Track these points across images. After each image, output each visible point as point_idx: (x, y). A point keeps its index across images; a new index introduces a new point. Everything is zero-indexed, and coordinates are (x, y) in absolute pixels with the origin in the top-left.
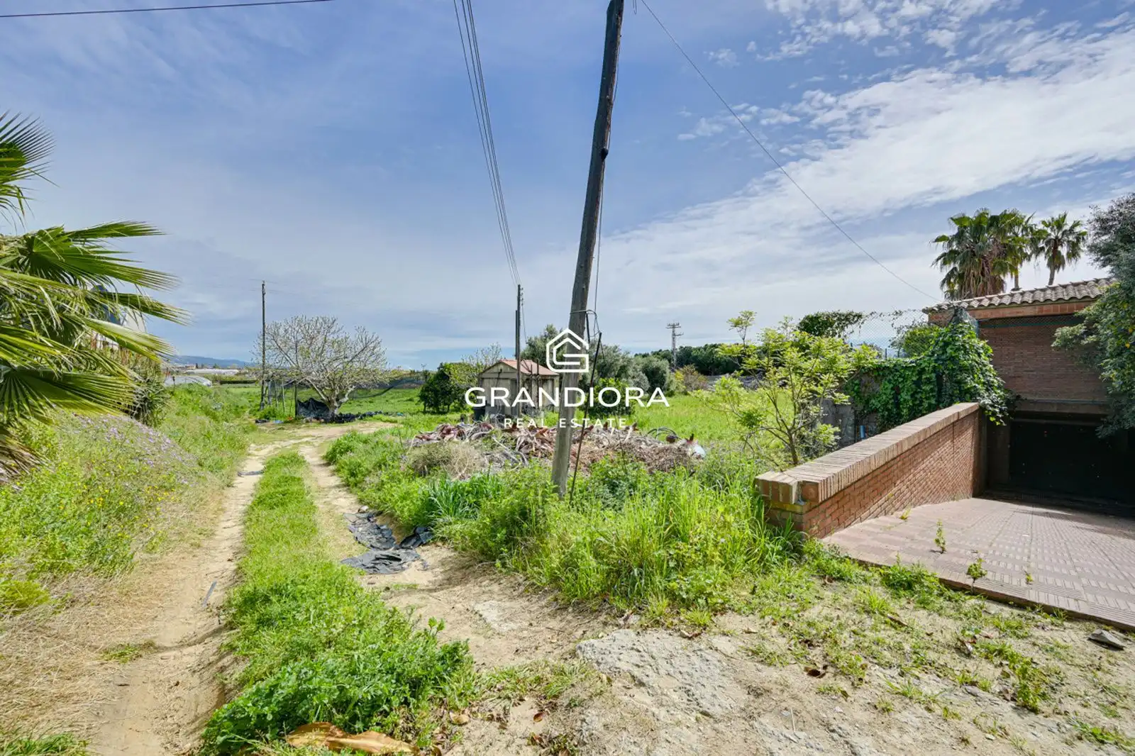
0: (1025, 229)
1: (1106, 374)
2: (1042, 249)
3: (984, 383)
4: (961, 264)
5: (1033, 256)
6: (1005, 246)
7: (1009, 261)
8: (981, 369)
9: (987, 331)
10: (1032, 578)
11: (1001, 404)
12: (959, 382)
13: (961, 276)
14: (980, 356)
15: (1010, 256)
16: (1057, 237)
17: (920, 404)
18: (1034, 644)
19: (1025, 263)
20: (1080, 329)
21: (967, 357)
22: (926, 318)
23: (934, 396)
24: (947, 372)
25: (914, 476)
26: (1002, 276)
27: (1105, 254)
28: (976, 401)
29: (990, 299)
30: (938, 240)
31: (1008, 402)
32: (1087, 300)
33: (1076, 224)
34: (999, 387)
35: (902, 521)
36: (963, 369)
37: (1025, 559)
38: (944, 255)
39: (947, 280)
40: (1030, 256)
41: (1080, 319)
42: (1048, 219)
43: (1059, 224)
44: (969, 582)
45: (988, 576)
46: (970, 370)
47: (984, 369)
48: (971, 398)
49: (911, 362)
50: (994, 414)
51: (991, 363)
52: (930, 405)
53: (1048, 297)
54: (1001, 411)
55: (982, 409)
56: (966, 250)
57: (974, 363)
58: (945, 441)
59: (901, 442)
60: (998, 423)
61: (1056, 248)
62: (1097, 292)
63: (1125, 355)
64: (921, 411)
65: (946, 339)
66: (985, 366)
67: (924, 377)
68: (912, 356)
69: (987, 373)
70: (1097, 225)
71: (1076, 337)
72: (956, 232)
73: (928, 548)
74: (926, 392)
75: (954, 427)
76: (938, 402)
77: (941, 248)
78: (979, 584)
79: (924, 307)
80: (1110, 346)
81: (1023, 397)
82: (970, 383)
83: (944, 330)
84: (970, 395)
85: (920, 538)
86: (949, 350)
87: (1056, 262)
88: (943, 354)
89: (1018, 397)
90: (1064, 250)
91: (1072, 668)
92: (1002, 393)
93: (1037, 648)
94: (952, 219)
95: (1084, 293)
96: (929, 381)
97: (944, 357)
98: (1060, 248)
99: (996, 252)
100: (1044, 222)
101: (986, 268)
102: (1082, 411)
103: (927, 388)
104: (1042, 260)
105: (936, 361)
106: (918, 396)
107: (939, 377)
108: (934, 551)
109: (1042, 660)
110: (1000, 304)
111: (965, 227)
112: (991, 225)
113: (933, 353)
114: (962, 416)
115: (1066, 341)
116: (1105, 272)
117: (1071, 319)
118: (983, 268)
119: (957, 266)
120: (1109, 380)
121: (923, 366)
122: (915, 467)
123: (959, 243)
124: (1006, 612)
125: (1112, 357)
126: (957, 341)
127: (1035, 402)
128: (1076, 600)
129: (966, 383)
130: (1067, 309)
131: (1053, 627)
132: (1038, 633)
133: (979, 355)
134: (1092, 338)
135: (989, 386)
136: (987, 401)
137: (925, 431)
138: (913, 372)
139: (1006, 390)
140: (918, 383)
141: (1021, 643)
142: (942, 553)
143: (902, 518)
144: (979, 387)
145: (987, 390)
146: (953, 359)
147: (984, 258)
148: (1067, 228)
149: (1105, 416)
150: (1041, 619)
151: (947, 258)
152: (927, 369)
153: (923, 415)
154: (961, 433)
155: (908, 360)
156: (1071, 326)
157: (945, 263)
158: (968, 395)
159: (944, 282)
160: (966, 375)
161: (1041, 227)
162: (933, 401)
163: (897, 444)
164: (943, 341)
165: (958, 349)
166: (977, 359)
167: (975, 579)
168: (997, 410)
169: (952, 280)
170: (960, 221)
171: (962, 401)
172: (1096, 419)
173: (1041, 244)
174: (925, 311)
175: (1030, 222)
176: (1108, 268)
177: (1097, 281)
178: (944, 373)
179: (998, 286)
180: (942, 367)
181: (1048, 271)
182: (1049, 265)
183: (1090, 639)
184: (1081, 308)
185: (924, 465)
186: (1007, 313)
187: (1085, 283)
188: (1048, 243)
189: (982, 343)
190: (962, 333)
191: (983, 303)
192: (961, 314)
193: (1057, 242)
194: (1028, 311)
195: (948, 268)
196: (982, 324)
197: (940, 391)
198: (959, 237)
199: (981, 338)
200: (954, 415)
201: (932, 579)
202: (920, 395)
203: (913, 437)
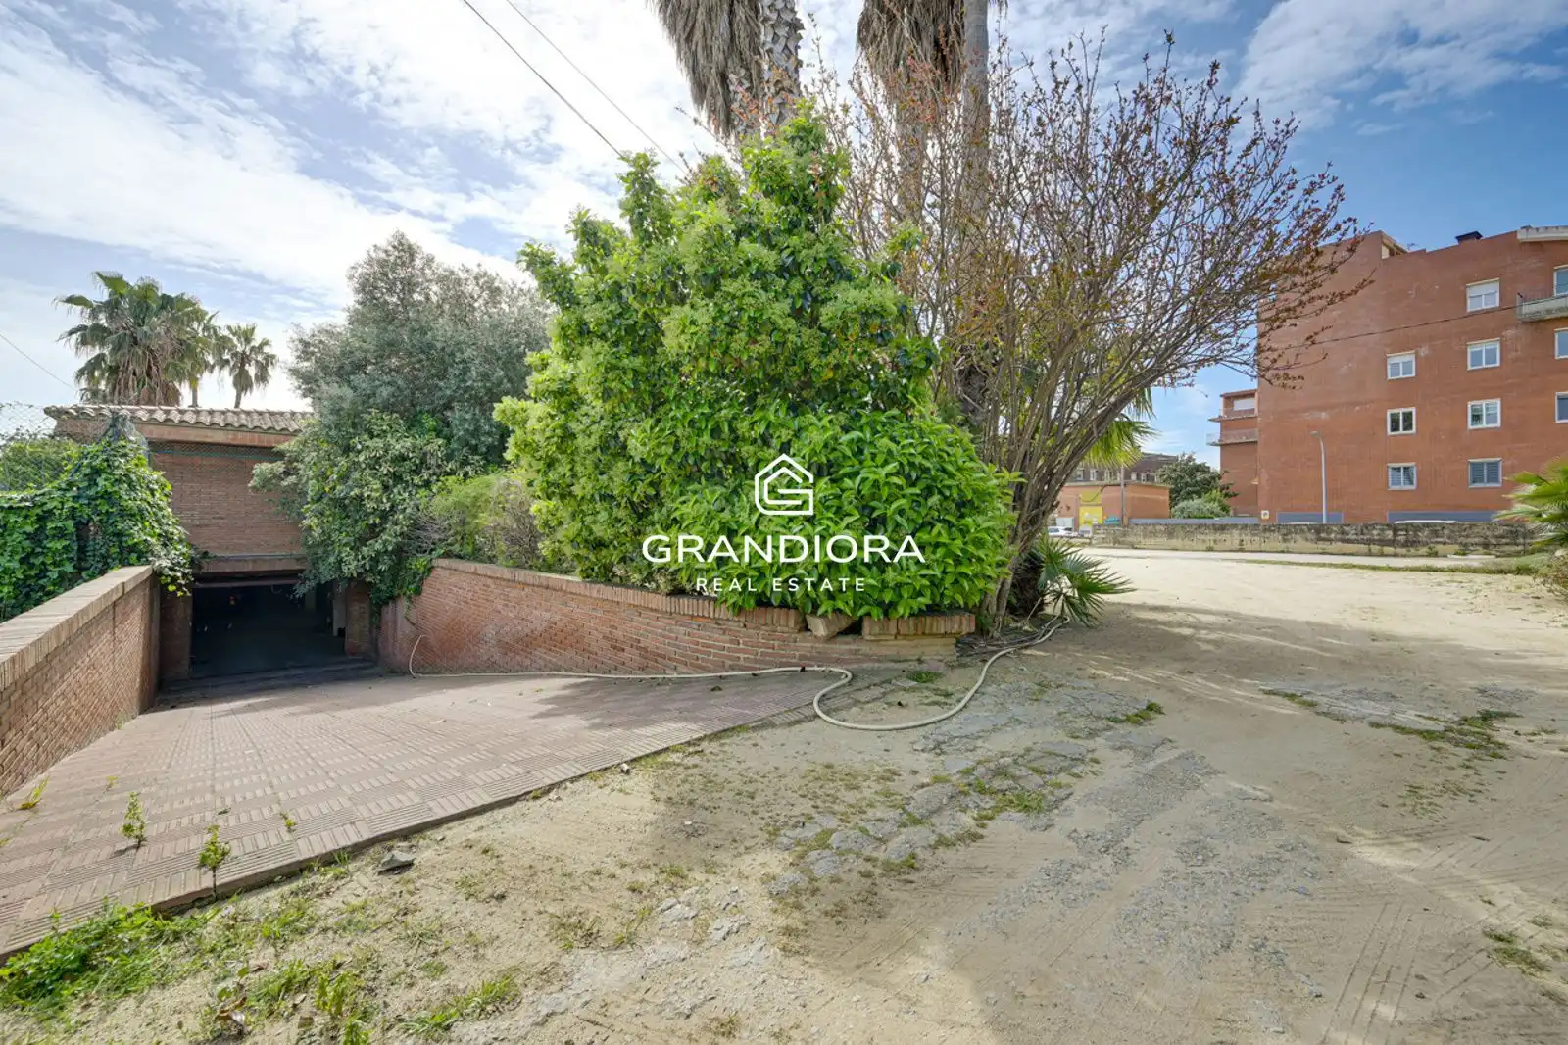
0: (206, 328)
1: (306, 522)
2: (228, 361)
3: (160, 535)
4: (114, 351)
5: (217, 368)
6: (181, 342)
7: (188, 364)
8: (155, 514)
9: (161, 458)
10: (292, 819)
11: (183, 566)
12: (119, 535)
13: (113, 370)
14: (153, 495)
15: (188, 359)
16: (244, 352)
17: (43, 573)
18: (325, 930)
19: (206, 374)
20: (279, 467)
21: (133, 495)
22: (51, 424)
23: (71, 559)
24: (96, 518)
25: (45, 711)
26: (177, 385)
27: (308, 382)
28: (148, 562)
29: (167, 412)
30: (70, 300)
31: (192, 562)
32: (286, 433)
33: (265, 343)
34: (181, 541)
35: (27, 813)
36: (125, 513)
37: (269, 791)
38: (83, 328)
39: (88, 371)
40: (213, 366)
41: (280, 455)
42: (234, 326)
43: (247, 336)
44: (207, 881)
45: (234, 853)
46: (139, 515)
47: (160, 514)
48: (139, 558)
49: (22, 500)
50: (174, 580)
51: (169, 505)
52: (62, 576)
53: (244, 422)
54: (185, 575)
55: (156, 575)
56: (121, 332)
57: (145, 505)
58: (99, 634)
59: (22, 654)
60: (180, 594)
61: (243, 365)
62: (294, 426)
63: (325, 500)
64: (43, 588)
65: (97, 462)
66: (161, 509)
67: (50, 525)
68: (24, 488)
69: (164, 521)
70: (300, 347)
71: (275, 476)
72: (105, 297)
73: (108, 850)
74: (55, 552)
75: (113, 608)
76: (80, 569)
77: (78, 317)
78: (226, 875)
79: (49, 405)
80: (312, 488)
81: (211, 553)
82: (138, 534)
83: (92, 448)
84: (141, 554)
85: (81, 837)
86: (101, 481)
87: (243, 384)
88: (89, 487)
89: (206, 553)
90: (252, 370)
91: (381, 934)
92: (185, 550)
93: (330, 934)
94: (99, 274)
95: (282, 425)
96: (60, 534)
97: (91, 493)
98: (247, 367)
99: (170, 349)
100: (229, 328)
101: (154, 368)
102: (279, 566)
103: (58, 545)
104: (226, 377)
105: (75, 498)
106: (38, 561)
107: (81, 527)
108: (122, 852)
109: (341, 949)
110: (181, 421)
111: (122, 296)
112: (162, 307)
113: (70, 485)
114: (128, 590)
115: (266, 482)
116: (303, 405)
117: (269, 453)
118: (150, 367)
119: (106, 351)
120: (310, 528)
121: (49, 506)
122: (47, 695)
123: (110, 317)
124: (271, 900)
125: (314, 501)
126: (117, 467)
127: (227, 560)
128: (352, 823)
129: (131, 536)
130: (265, 440)
131: (340, 883)
132: (324, 906)
133: (152, 492)
134: (292, 479)
135: (167, 540)
136: (165, 563)
137: (69, 622)
138: (26, 517)
139: (191, 546)
140: (36, 538)
141: (309, 941)
142: (138, 847)
143: (25, 808)
144: (153, 541)
145: (164, 545)
146: (107, 496)
147: (151, 351)
148: (256, 343)
149: (301, 571)
150: (320, 879)
151: (89, 335)
152: (57, 512)
153: (51, 595)
154: (126, 615)
155: (14, 495)
156: (271, 462)
157: (84, 342)
158: (134, 556)
159: (82, 372)
160: (131, 523)
161: (226, 333)
162: (69, 568)
163: (13, 660)
164: (90, 465)
165: (118, 481)
166: (150, 499)
167: (214, 868)
168: (179, 575)
169: (97, 374)
170: (113, 282)
171: (127, 563)
172: (293, 574)
173: (227, 356)
174: (48, 411)
175: (212, 322)
176: (308, 400)
177: (293, 413)
178: (90, 519)
179: (171, 397)
180: (88, 510)
181: (234, 392)
182: (235, 385)
183: (380, 873)
184: (279, 443)
185: (64, 686)
186: (193, 436)
187: (282, 414)
188: (235, 355)
189: (156, 475)
190: (125, 455)
191: (155, 416)
192: (124, 425)
193: (244, 359)
194: (219, 437)
195: (91, 352)
196: (156, 446)
197: (82, 550)
198: (111, 307)
199: (155, 468)
200: (116, 588)
201: (139, 919)
202: (41, 559)
203: (47, 637)
